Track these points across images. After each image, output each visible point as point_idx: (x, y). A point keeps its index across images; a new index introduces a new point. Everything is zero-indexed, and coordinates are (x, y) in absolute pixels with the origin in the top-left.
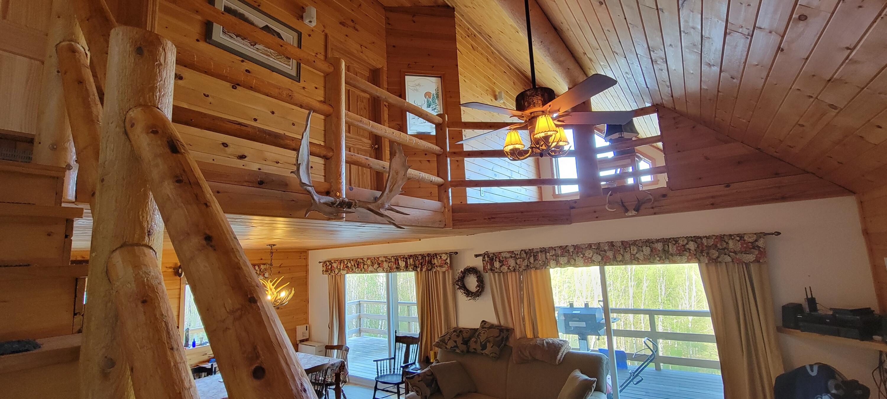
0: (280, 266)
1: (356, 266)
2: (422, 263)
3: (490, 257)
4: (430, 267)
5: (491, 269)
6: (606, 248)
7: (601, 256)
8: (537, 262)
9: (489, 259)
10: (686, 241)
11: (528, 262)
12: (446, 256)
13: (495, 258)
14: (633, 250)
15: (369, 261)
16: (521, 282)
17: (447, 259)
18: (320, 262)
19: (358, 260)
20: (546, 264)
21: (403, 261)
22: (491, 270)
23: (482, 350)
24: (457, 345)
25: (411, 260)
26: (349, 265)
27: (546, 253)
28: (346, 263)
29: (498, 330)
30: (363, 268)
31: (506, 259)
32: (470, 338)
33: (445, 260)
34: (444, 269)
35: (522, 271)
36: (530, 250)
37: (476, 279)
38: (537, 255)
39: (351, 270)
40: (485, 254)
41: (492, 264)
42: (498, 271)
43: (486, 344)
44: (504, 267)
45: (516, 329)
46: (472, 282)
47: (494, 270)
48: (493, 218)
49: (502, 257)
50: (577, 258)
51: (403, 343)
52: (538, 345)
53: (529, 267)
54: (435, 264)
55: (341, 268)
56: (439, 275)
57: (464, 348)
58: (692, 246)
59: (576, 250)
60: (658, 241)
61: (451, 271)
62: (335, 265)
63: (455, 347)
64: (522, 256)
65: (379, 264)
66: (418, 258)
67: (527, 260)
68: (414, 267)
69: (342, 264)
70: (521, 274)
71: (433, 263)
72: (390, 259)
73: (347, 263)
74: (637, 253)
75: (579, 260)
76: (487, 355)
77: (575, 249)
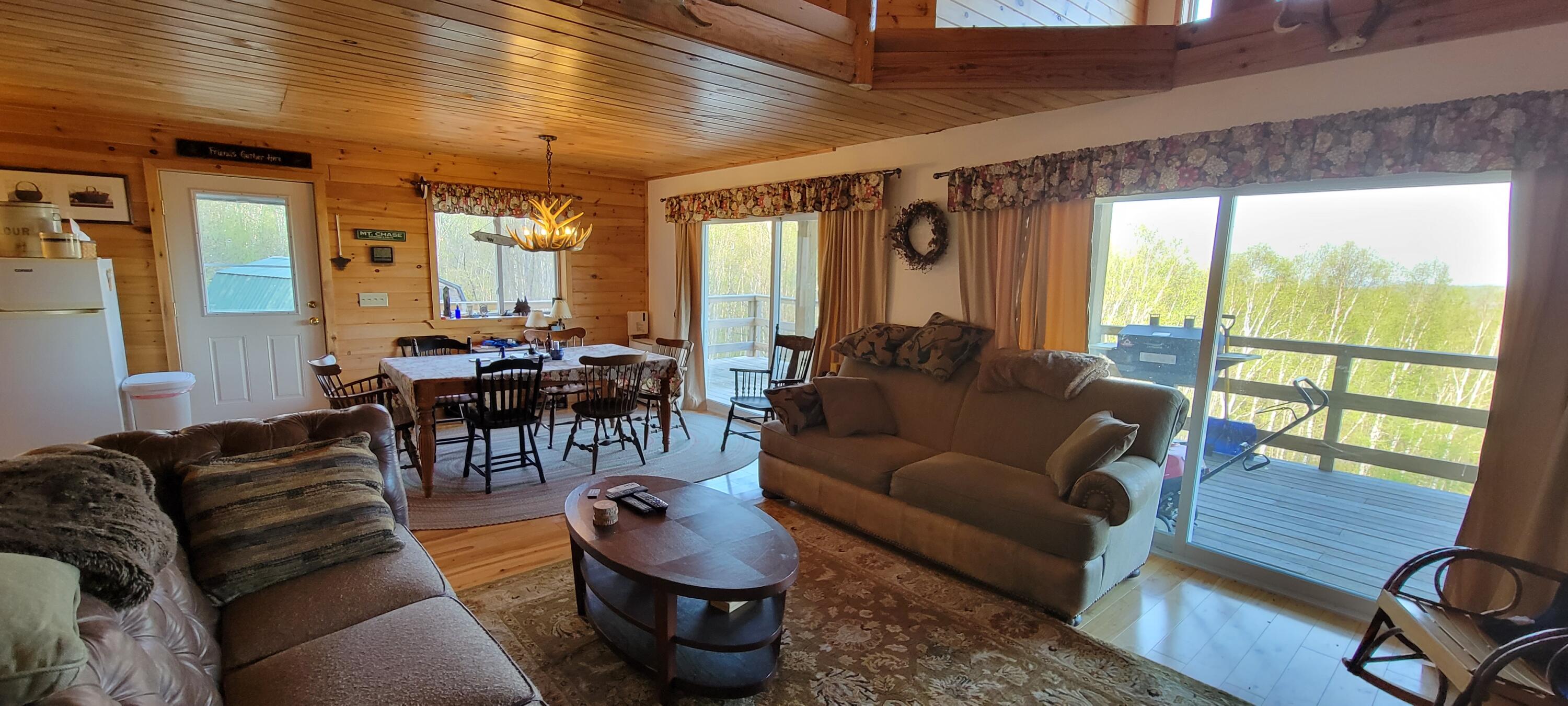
0: (596, 202)
1: (719, 205)
2: (830, 194)
3: (966, 175)
4: (846, 203)
5: (964, 202)
6: (1248, 141)
7: (1228, 162)
8: (1066, 183)
9: (961, 180)
10: (1493, 110)
11: (1047, 184)
12: (878, 178)
13: (974, 178)
14: (1323, 142)
15: (740, 193)
16: (1023, 232)
17: (878, 185)
18: (663, 200)
19: (722, 193)
20: (1086, 188)
21: (798, 192)
22: (964, 204)
23: (921, 362)
24: (874, 349)
25: (813, 189)
26: (708, 203)
27: (1091, 161)
28: (702, 200)
29: (960, 329)
30: (730, 208)
31: (998, 180)
32: (903, 341)
33: (874, 187)
34: (871, 206)
35: (1030, 206)
36: (1054, 155)
37: (932, 227)
38: (1068, 168)
39: (709, 214)
40: (954, 172)
41: (967, 192)
42: (978, 206)
43: (928, 352)
44: (992, 197)
45: (999, 330)
46: (923, 234)
47: (970, 205)
48: (971, 66)
49: (991, 176)
50: (1164, 169)
51: (788, 347)
52: (1034, 361)
53: (1046, 196)
54: (855, 196)
55: (695, 209)
56: (862, 219)
57: (888, 356)
58: (1509, 121)
59: (1168, 149)
60: (1402, 113)
61: (884, 212)
62: (685, 204)
63: (870, 352)
64: (1035, 171)
65: (756, 199)
66: (824, 184)
67: (1045, 181)
68: (816, 202)
69: (696, 203)
70: (1027, 211)
71: (852, 194)
72: (775, 189)
73: (705, 201)
74: (1329, 149)
75: (1170, 177)
76: (928, 372)
77: (1164, 147)
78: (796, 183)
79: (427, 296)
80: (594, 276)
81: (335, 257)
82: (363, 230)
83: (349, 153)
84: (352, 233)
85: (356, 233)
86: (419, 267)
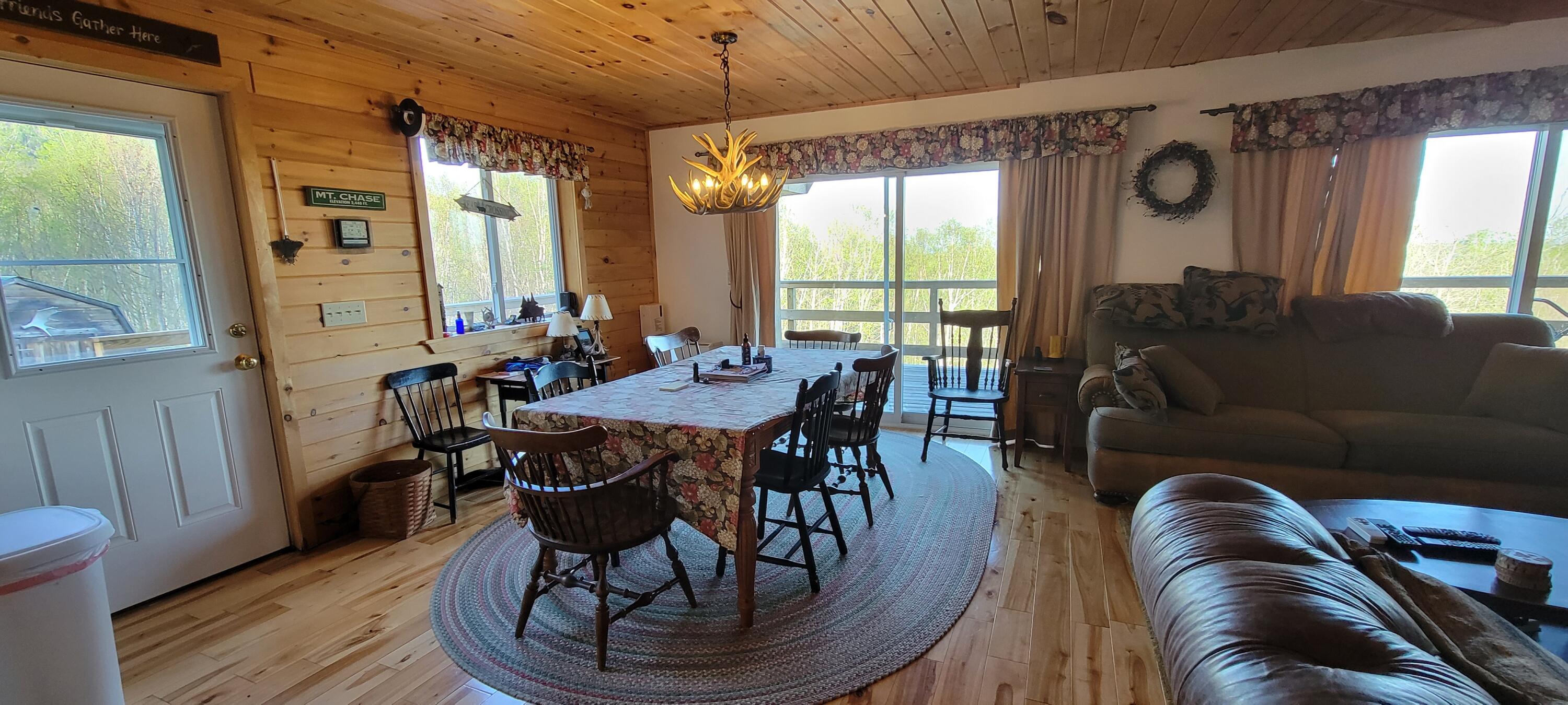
3: (1261, 110)
4: (1062, 148)
5: (1257, 140)
9: (1254, 116)
12: (1118, 116)
13: (1274, 114)
15: (861, 141)
17: (1118, 124)
19: (827, 141)
21: (976, 135)
25: (1004, 131)
30: (846, 160)
31: (1309, 114)
33: (1112, 127)
34: (1106, 150)
37: (1191, 172)
40: (1242, 107)
41: (1263, 129)
42: (1279, 144)
44: (1299, 134)
46: (1175, 180)
47: (1265, 144)
49: (1299, 112)
51: (963, 323)
66: (1026, 125)
71: (1071, 137)
72: (930, 134)
78: (974, 126)
79: (419, 301)
80: (606, 260)
81: (276, 238)
82: (321, 189)
83: (283, 44)
84: (300, 193)
85: (308, 195)
86: (405, 253)
